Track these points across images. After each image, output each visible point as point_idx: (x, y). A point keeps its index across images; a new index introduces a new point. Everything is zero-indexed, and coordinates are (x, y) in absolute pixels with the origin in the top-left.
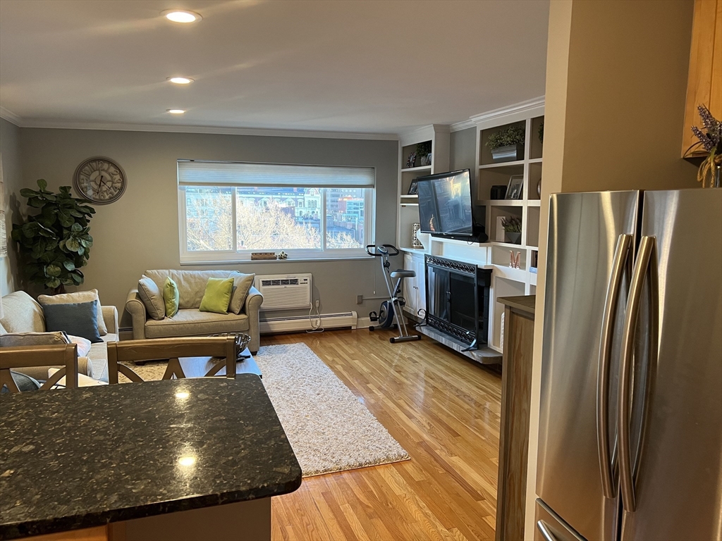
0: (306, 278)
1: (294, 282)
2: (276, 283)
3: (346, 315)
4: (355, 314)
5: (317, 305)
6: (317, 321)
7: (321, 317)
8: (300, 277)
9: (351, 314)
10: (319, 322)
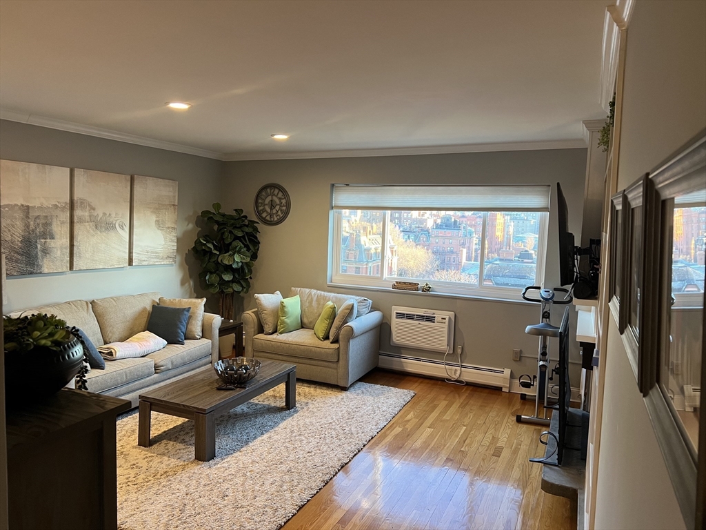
0: (444, 317)
1: (431, 319)
2: (410, 317)
3: (496, 371)
4: (507, 372)
5: (459, 351)
6: (456, 370)
7: (462, 366)
8: (439, 315)
9: (502, 372)
10: (458, 373)
